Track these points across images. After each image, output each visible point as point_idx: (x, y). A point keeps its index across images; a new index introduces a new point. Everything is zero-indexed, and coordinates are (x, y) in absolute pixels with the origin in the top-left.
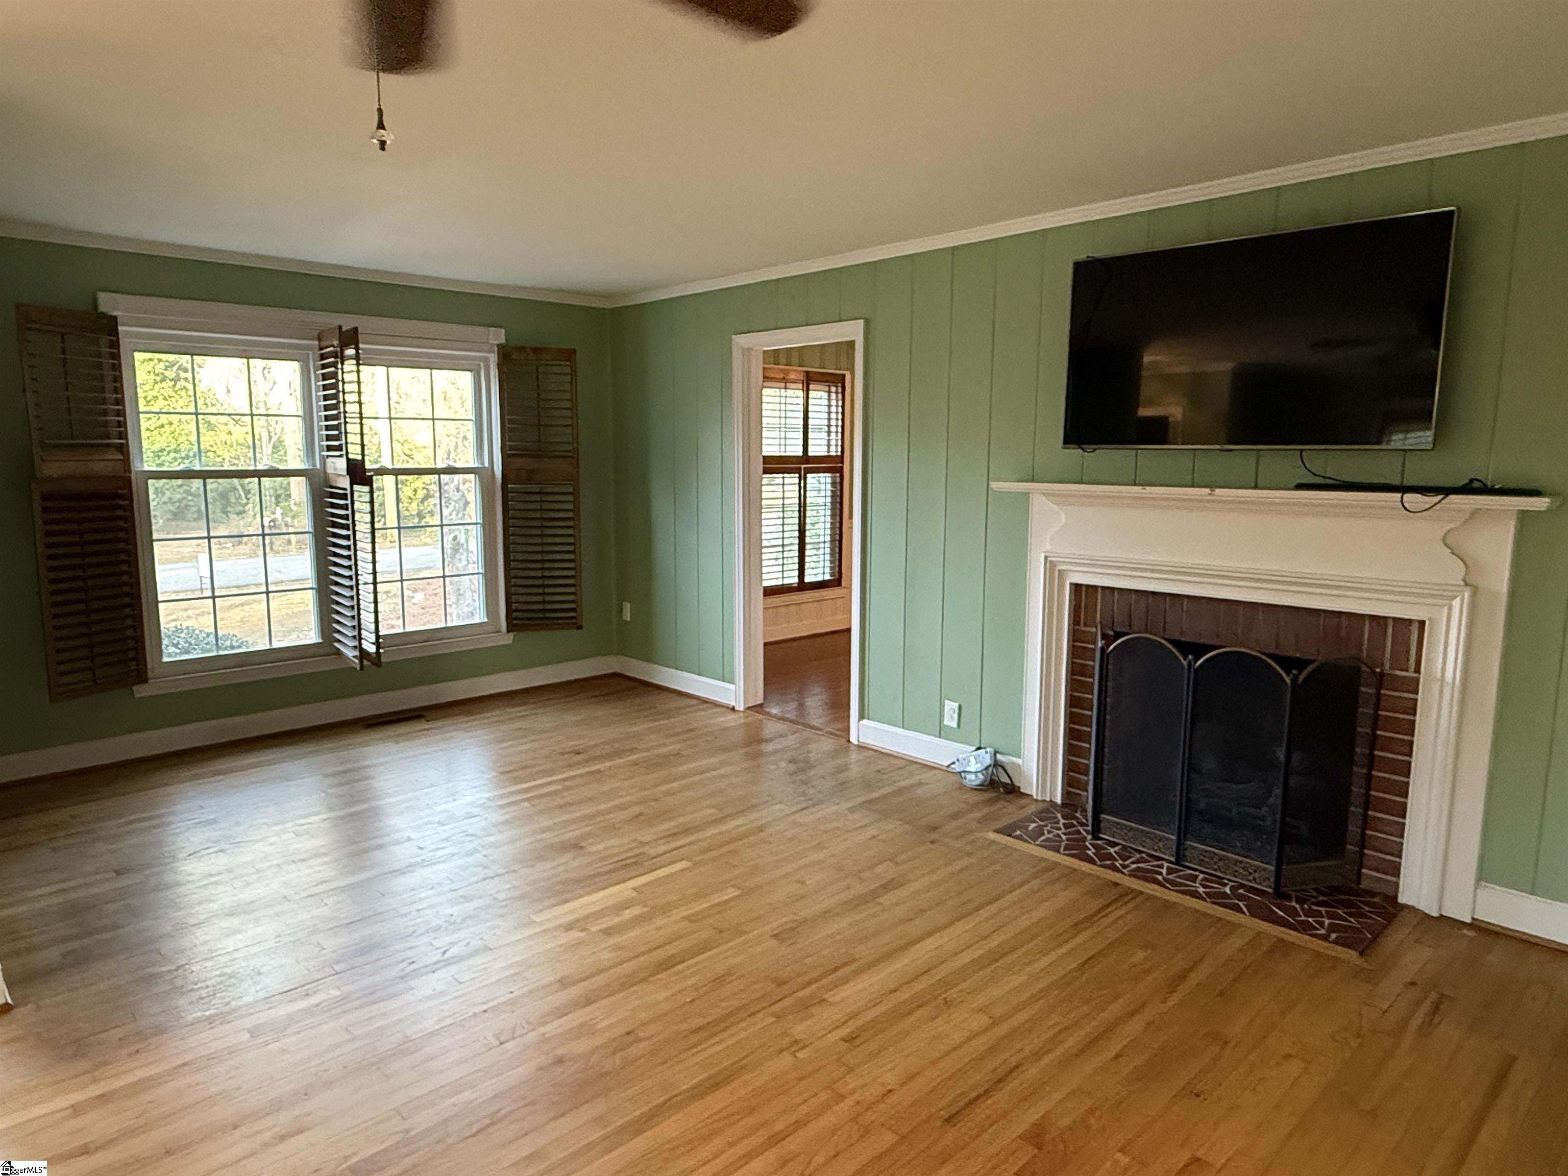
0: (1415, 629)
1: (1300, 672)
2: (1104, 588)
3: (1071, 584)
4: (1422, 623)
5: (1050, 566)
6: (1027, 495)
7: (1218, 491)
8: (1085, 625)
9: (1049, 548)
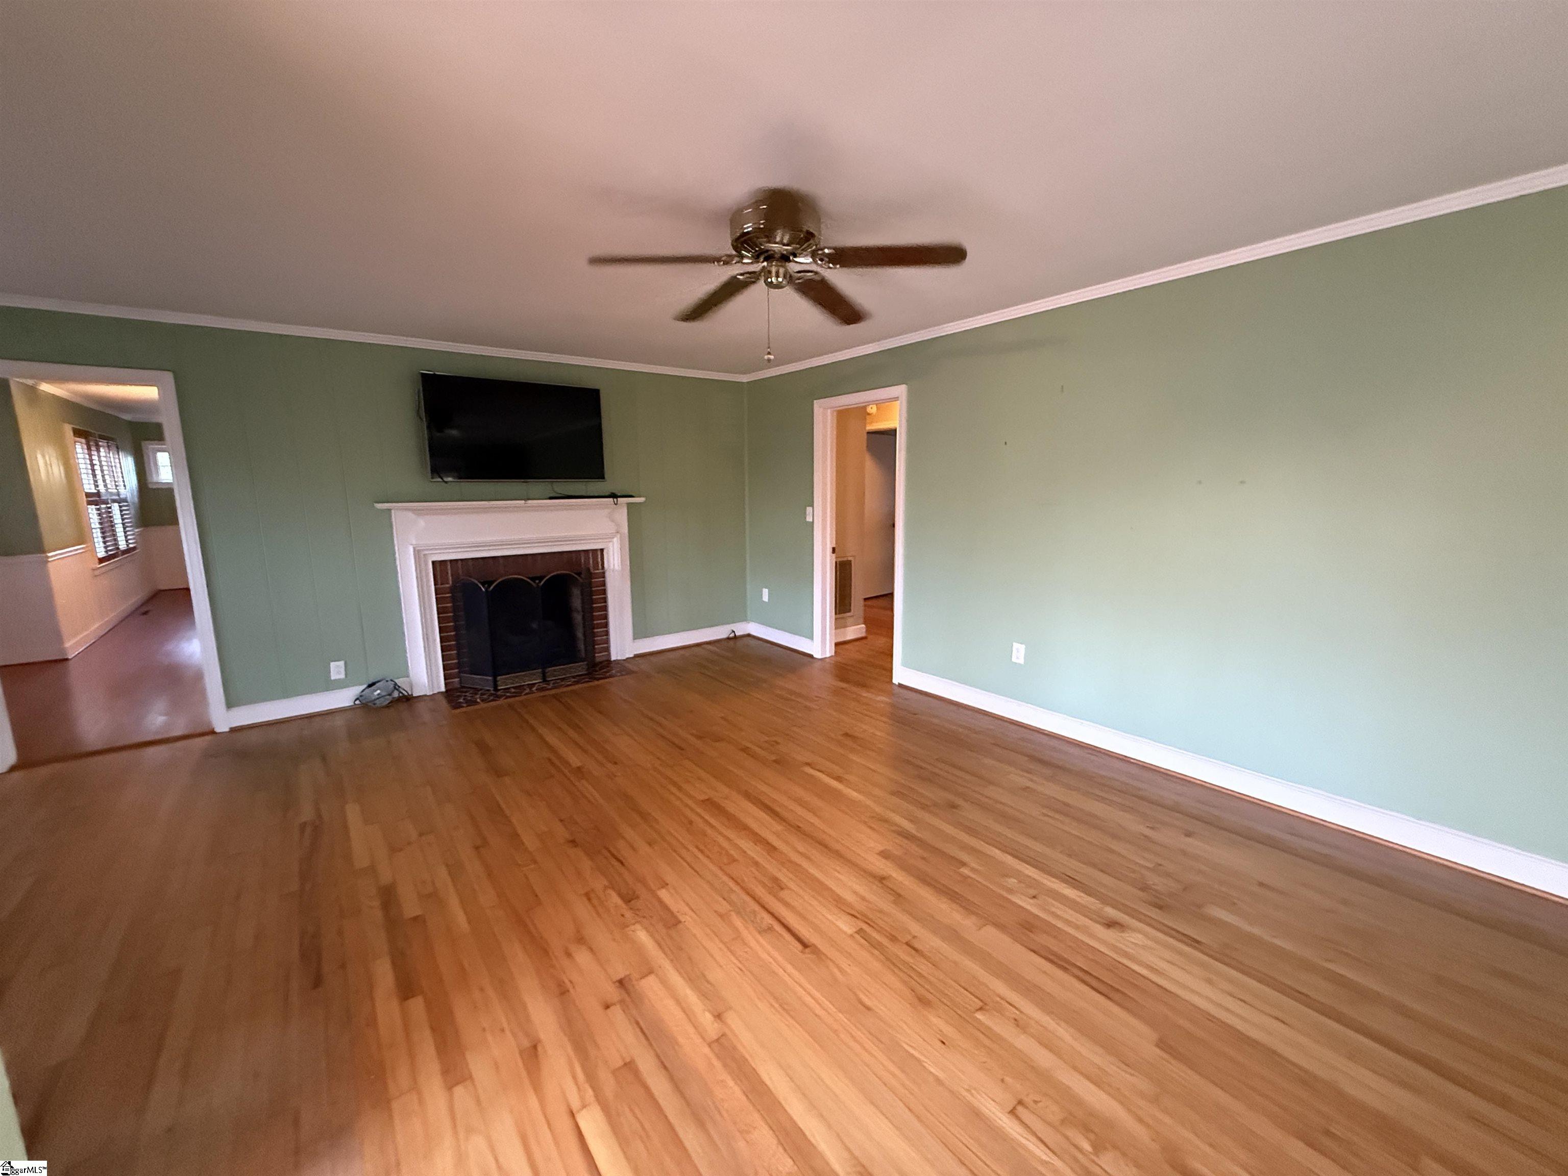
0: (599, 553)
1: (540, 582)
2: (451, 561)
3: (434, 563)
4: (602, 550)
5: (417, 553)
6: (390, 510)
7: (530, 502)
8: (442, 584)
9: (414, 542)
